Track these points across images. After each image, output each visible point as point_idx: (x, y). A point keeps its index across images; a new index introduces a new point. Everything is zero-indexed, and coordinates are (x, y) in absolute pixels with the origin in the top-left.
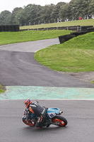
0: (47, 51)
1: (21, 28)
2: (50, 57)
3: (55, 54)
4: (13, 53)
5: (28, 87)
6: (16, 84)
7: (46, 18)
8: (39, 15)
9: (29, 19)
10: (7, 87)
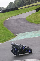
0: (31, 16)
1: (18, 8)
2: (33, 18)
3: (35, 17)
4: (17, 20)
5: (26, 33)
6: (20, 32)
7: (28, 2)
8: (25, 2)
9: (21, 4)
10: (17, 34)
